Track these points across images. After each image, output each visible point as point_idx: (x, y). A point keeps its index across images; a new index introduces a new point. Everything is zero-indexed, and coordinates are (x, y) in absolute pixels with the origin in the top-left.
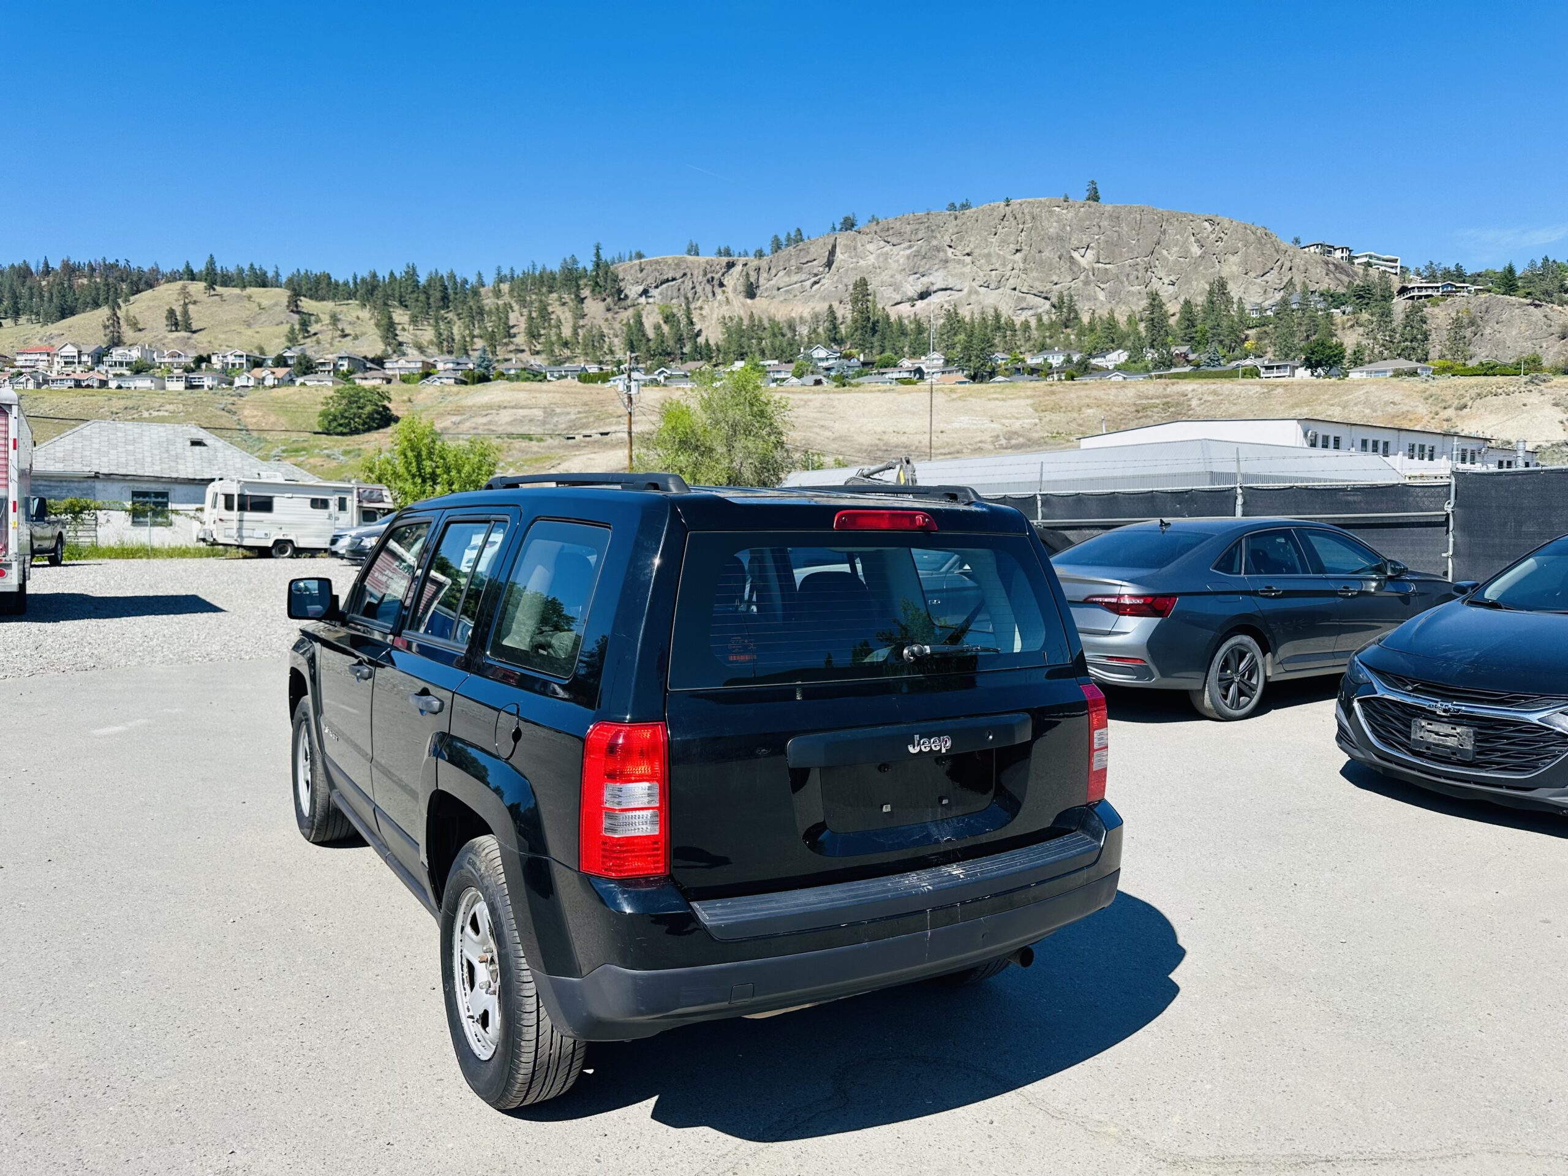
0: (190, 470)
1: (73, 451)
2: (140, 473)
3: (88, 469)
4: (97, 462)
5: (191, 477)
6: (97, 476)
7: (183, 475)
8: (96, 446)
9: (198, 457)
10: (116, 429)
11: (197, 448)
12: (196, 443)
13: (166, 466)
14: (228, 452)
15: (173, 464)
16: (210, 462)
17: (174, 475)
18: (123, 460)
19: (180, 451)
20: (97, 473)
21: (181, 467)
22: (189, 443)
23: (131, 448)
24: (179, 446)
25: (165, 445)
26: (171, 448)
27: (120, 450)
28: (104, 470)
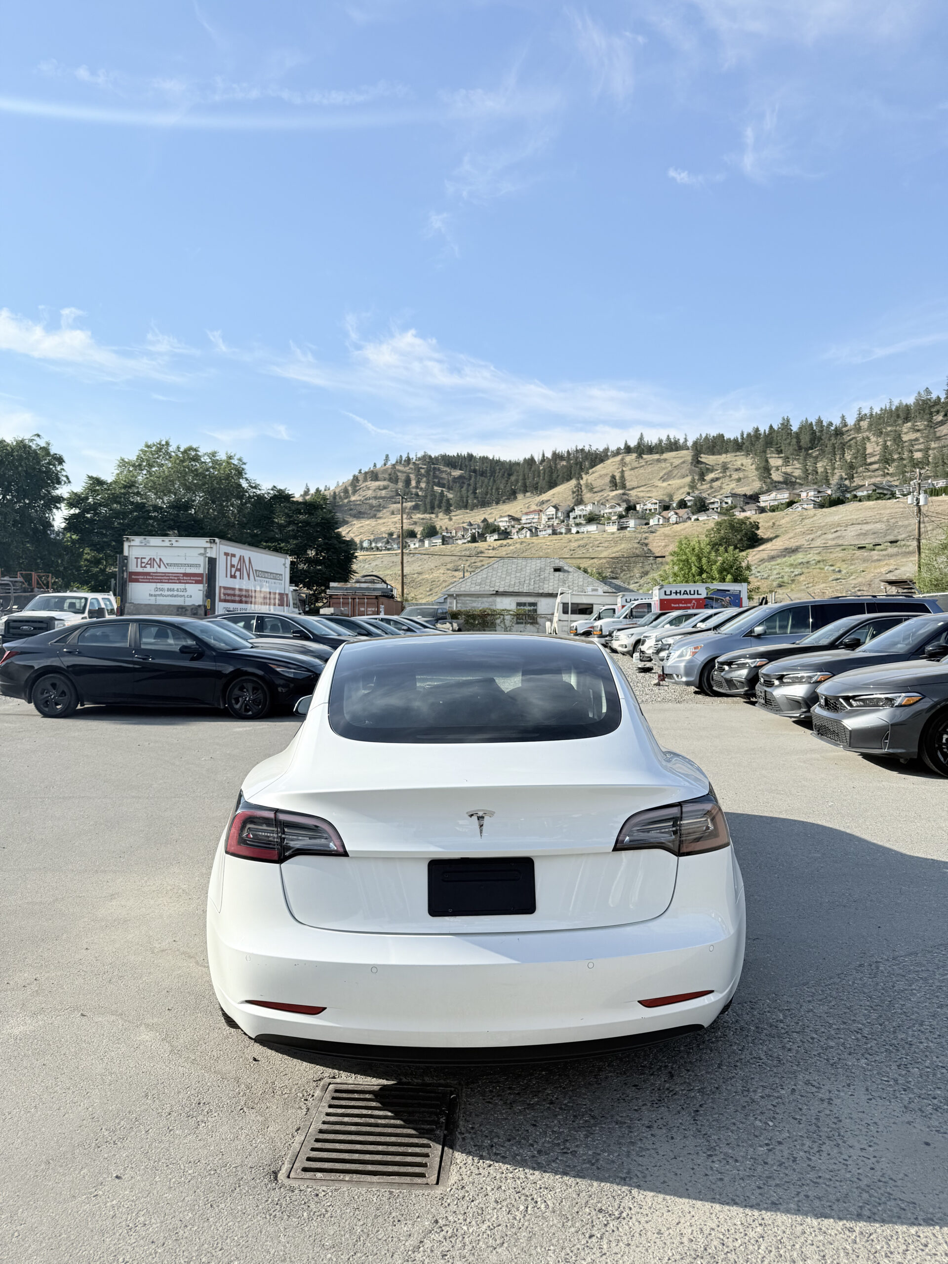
0: (551, 588)
1: (486, 578)
2: (521, 590)
3: (493, 589)
4: (498, 584)
5: (550, 592)
6: (497, 594)
7: (546, 591)
8: (499, 574)
9: (557, 579)
11: (557, 574)
12: (558, 569)
13: (537, 586)
14: (576, 575)
15: (541, 584)
16: (564, 582)
17: (541, 591)
18: (513, 582)
19: (546, 575)
20: (497, 591)
21: (544, 586)
22: (552, 570)
23: (518, 574)
24: (547, 572)
25: (538, 572)
26: (542, 573)
27: (513, 576)
28: (501, 590)
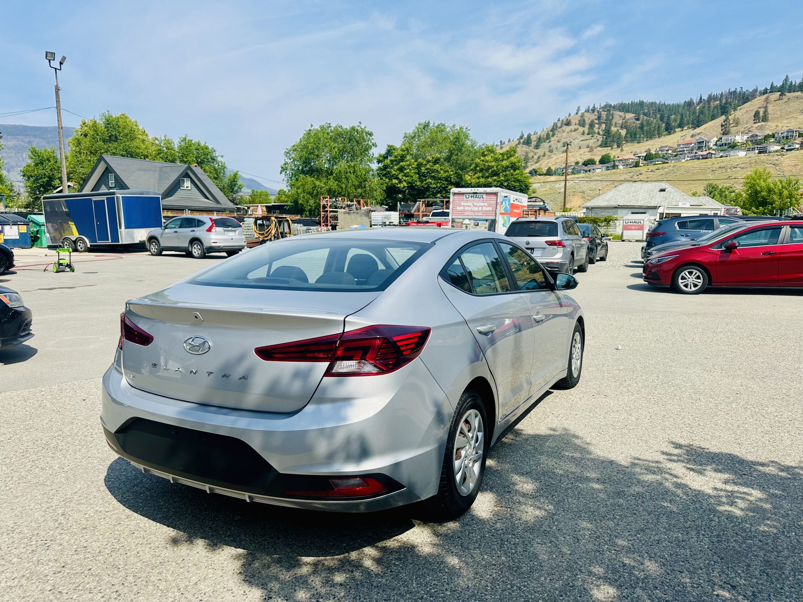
0: (656, 203)
1: (613, 197)
2: (635, 204)
3: (615, 204)
4: (620, 201)
6: (618, 207)
7: (652, 205)
8: (622, 194)
9: (659, 196)
10: (632, 187)
11: (661, 193)
12: (663, 190)
13: (646, 201)
14: (675, 194)
15: (650, 200)
16: (666, 199)
17: (649, 205)
18: (630, 200)
19: (654, 194)
20: (619, 205)
21: (653, 201)
22: (659, 191)
23: (635, 194)
24: (655, 192)
25: (649, 192)
26: (652, 193)
27: (630, 195)
28: (622, 204)
